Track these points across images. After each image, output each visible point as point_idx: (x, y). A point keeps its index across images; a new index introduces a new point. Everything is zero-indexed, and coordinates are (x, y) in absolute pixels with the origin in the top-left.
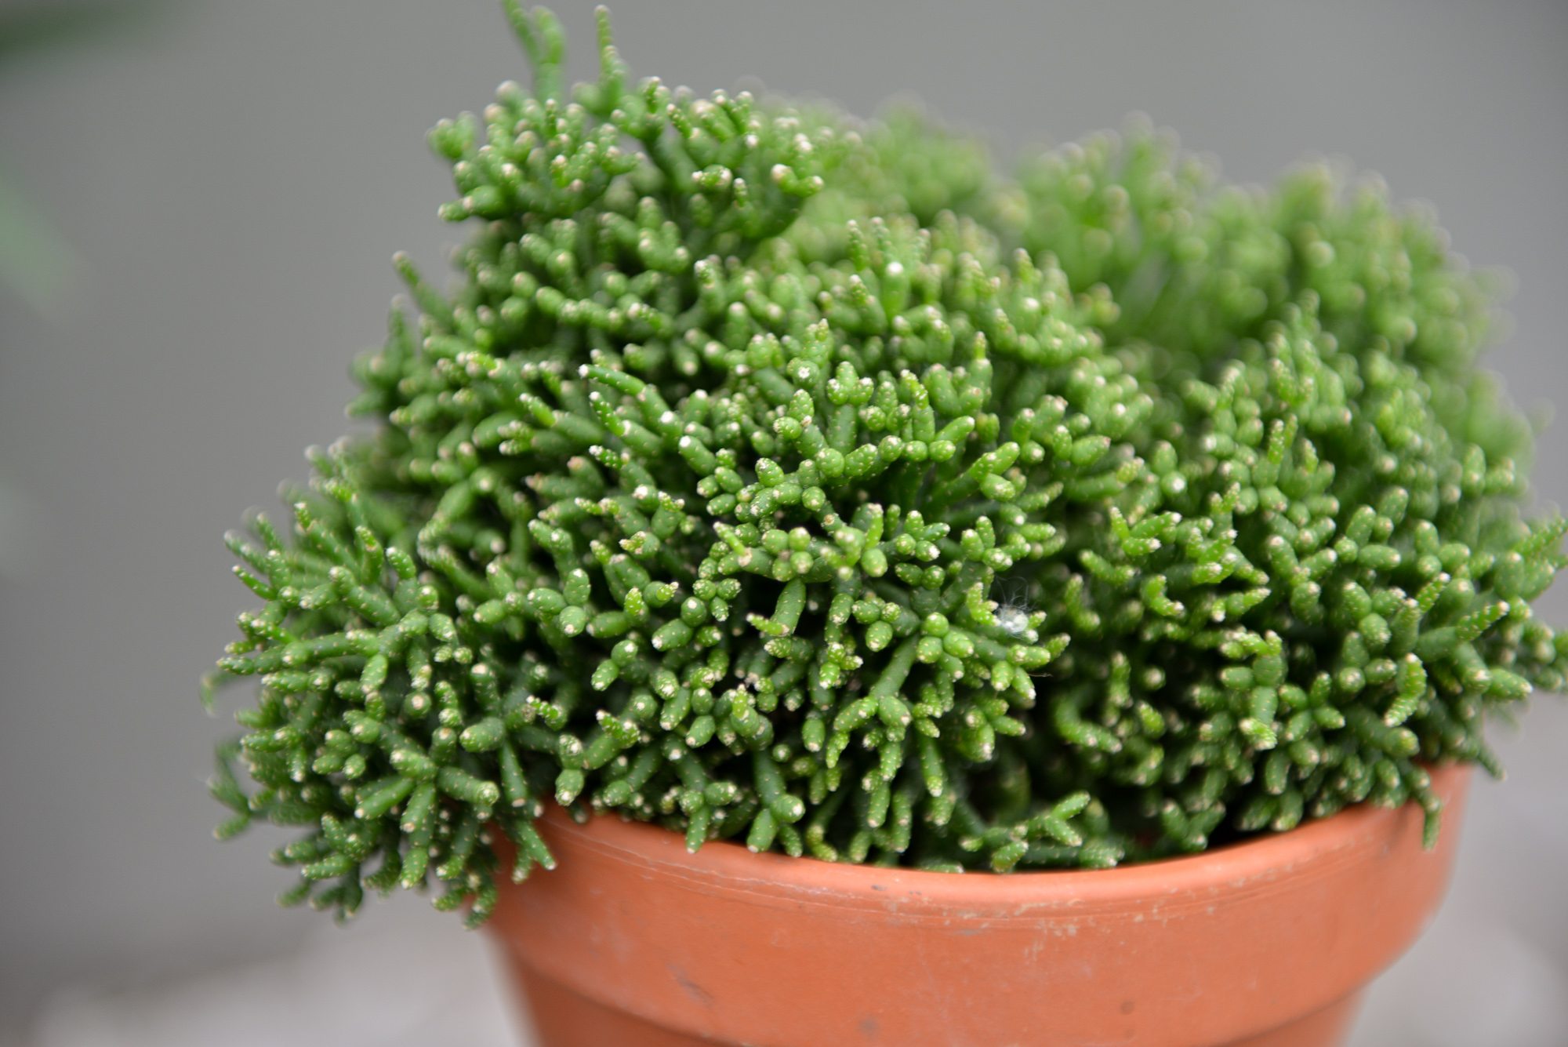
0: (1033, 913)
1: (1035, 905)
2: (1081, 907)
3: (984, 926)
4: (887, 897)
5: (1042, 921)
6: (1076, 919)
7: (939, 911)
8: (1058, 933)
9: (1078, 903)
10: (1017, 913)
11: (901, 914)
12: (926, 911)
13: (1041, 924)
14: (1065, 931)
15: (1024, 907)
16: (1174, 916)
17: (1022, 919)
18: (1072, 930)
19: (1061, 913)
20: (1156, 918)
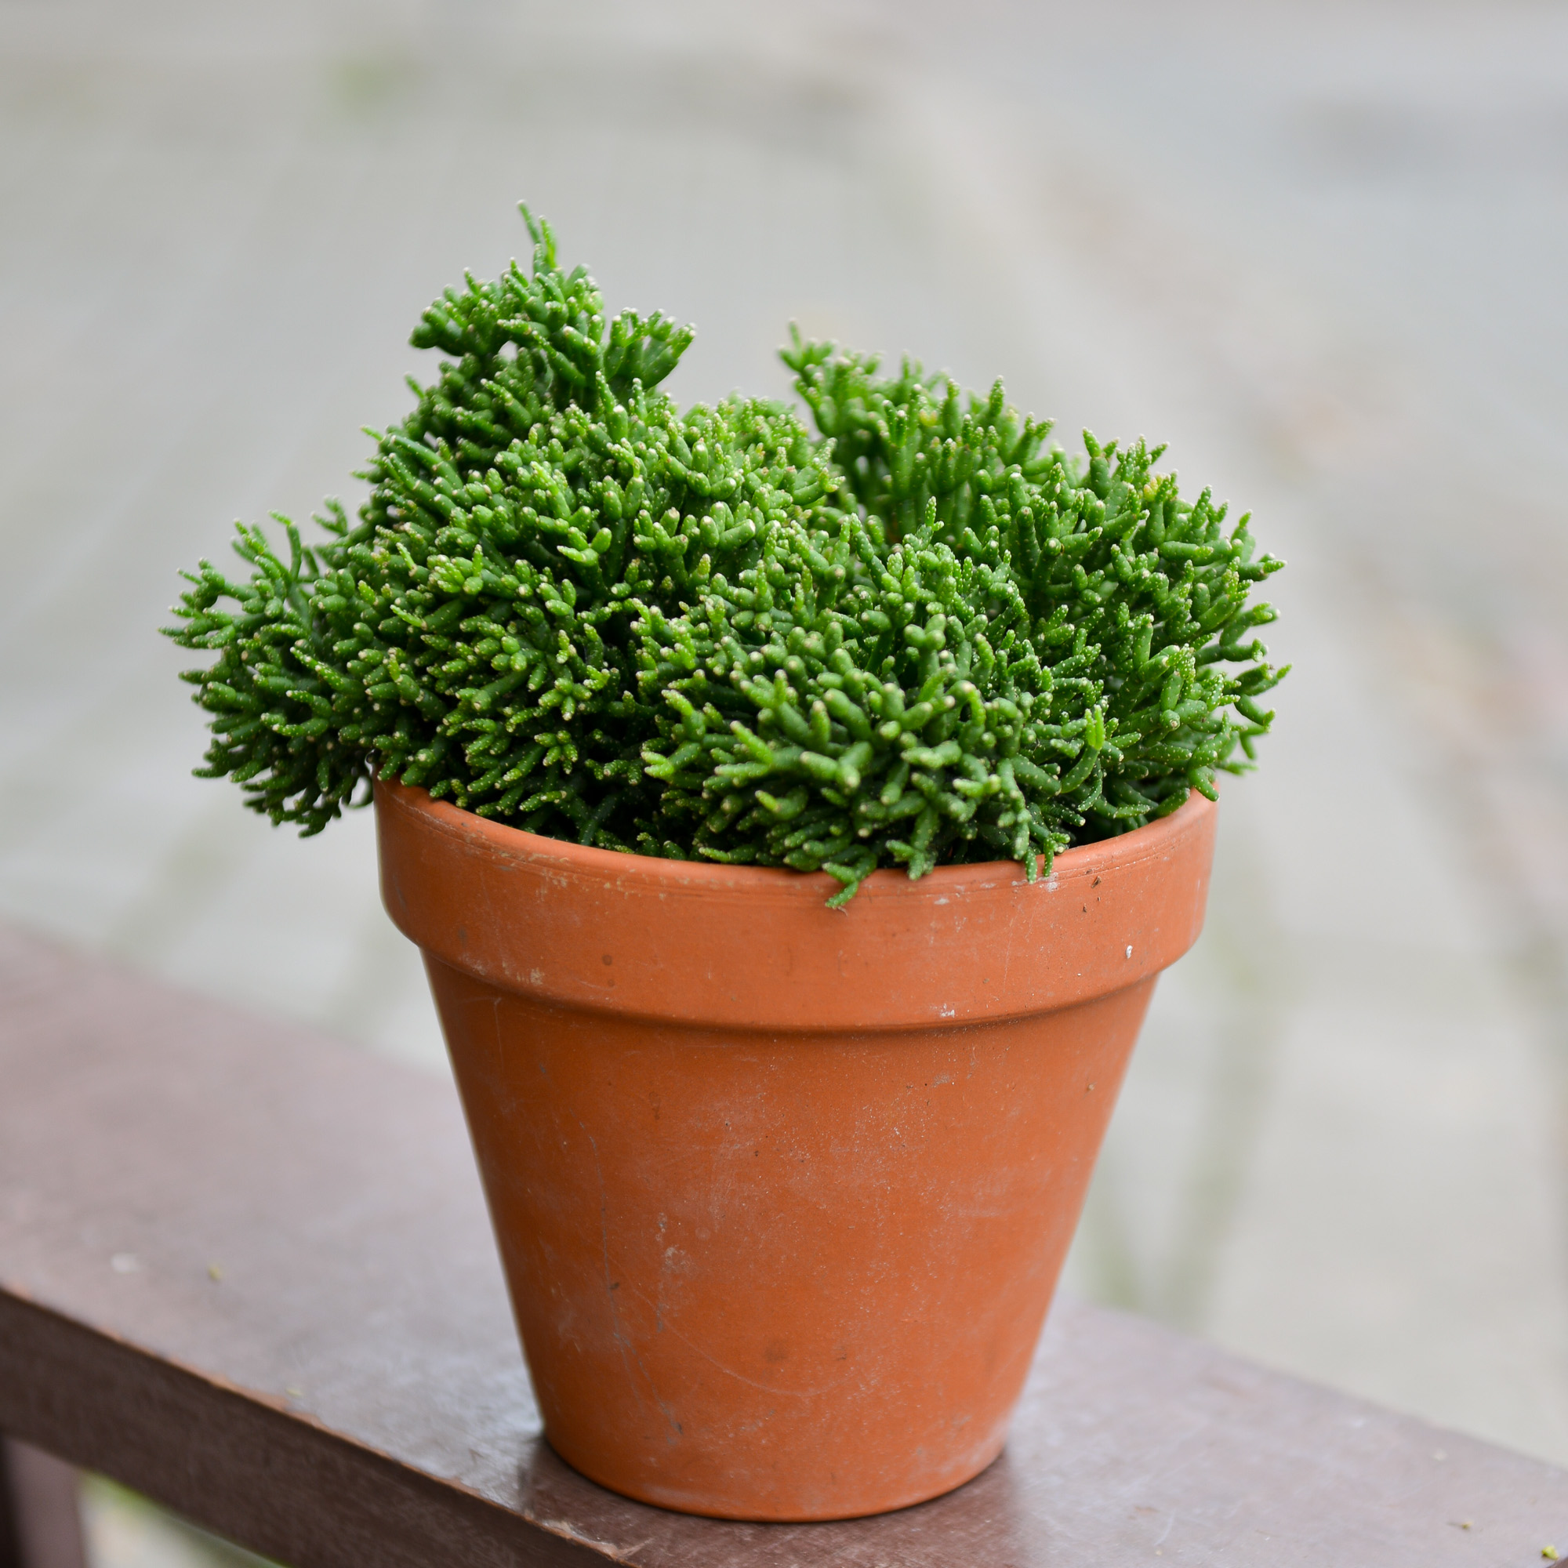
0: (537, 862)
1: (540, 855)
2: (568, 865)
3: (513, 865)
4: (466, 832)
5: (545, 869)
6: (565, 874)
7: (489, 848)
8: (556, 883)
9: (566, 861)
10: (530, 859)
11: (472, 846)
12: (483, 846)
13: (545, 873)
14: (559, 881)
15: (535, 856)
16: (633, 892)
17: (533, 865)
18: (564, 883)
19: (557, 867)
20: (620, 889)
